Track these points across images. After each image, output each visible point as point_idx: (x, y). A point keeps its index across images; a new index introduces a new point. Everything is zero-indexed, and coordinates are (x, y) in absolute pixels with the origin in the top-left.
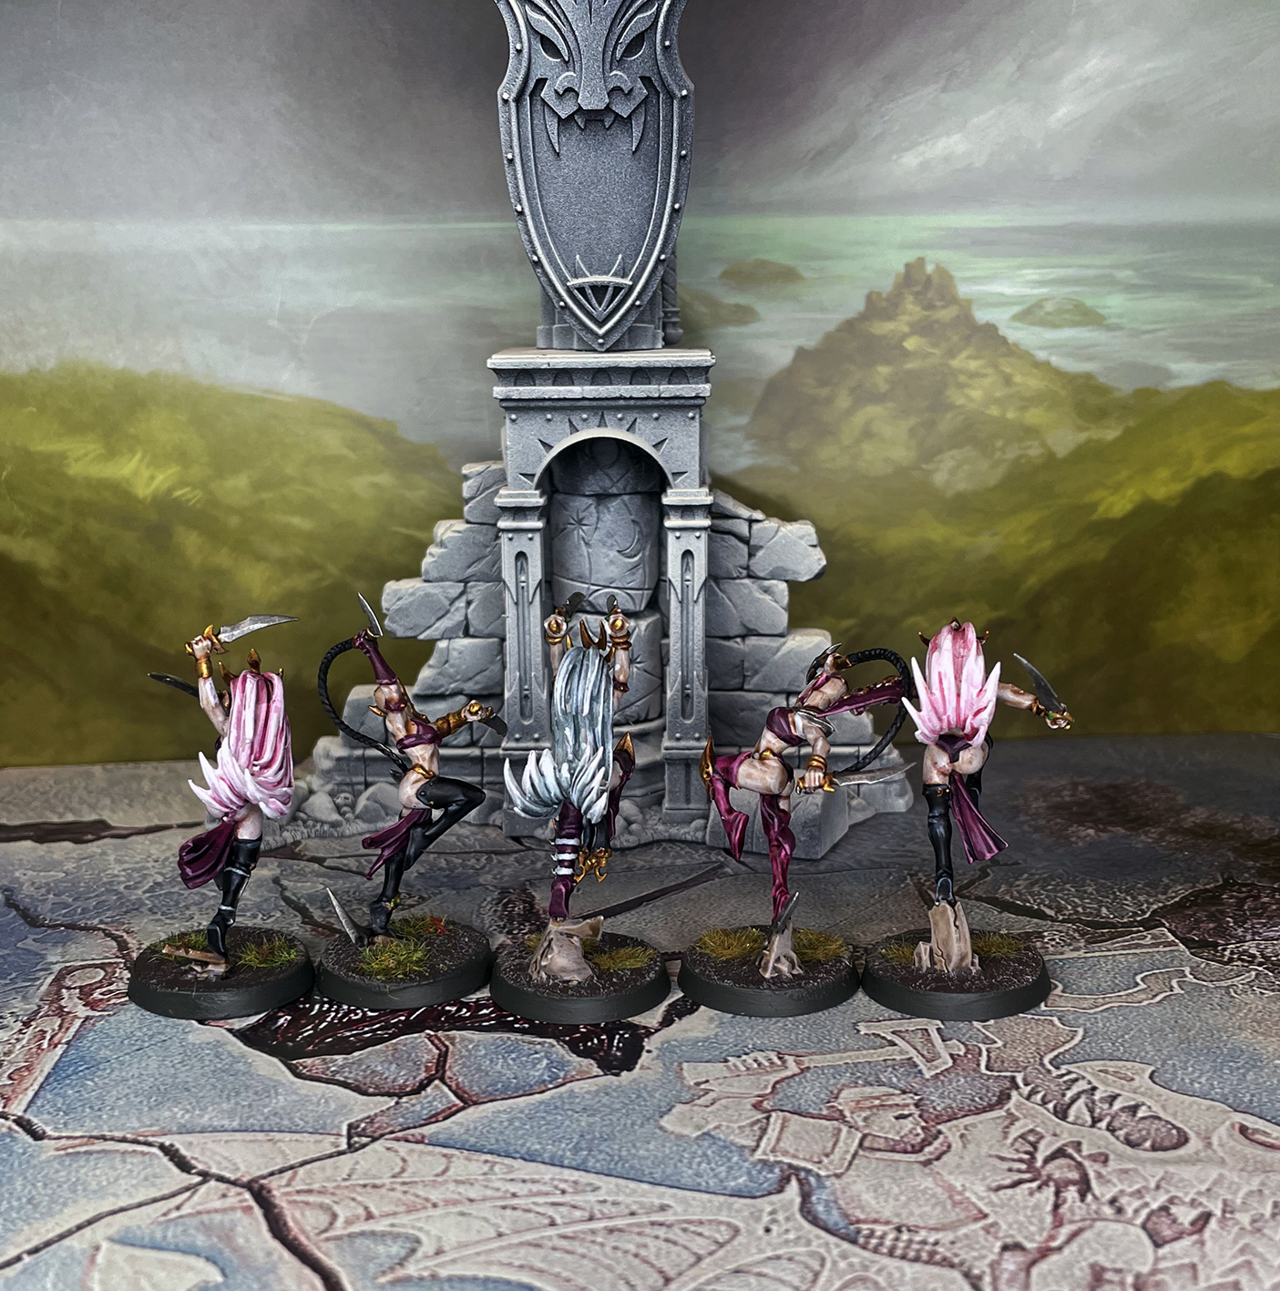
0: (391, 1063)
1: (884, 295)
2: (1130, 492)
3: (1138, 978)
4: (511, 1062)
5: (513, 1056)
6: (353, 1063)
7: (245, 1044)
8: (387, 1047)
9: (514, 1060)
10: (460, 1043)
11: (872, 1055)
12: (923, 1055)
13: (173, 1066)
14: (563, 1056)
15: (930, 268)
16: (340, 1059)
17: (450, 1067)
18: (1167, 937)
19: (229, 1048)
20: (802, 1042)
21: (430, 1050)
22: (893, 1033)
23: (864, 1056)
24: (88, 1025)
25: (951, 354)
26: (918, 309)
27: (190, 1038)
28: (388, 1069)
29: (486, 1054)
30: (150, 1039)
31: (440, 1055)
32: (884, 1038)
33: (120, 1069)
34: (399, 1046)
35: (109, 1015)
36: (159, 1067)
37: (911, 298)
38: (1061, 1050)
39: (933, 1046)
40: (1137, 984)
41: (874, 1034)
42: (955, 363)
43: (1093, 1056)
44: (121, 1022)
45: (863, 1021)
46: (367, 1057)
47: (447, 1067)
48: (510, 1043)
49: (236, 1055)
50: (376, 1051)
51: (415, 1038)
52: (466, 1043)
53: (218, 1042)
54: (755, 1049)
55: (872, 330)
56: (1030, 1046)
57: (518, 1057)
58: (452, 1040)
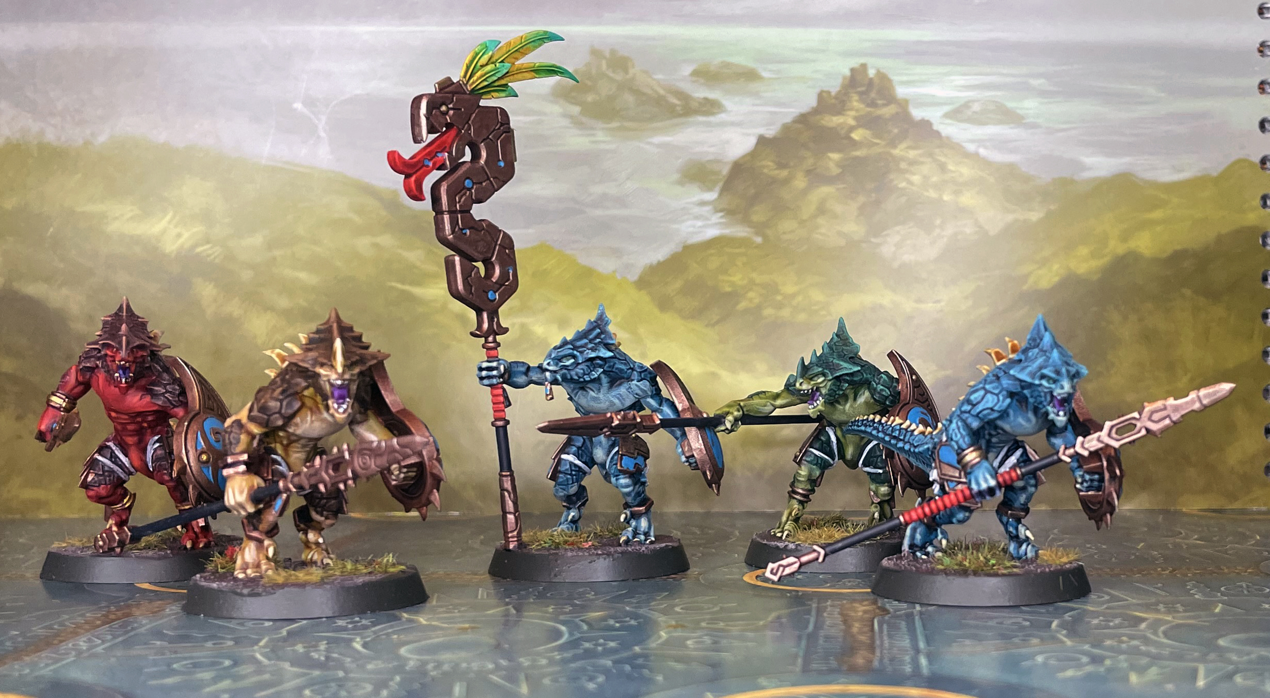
1: (833, 94)
2: (1056, 267)
15: (871, 73)
25: (893, 144)
26: (862, 106)
37: (855, 97)
42: (896, 152)
55: (823, 122)
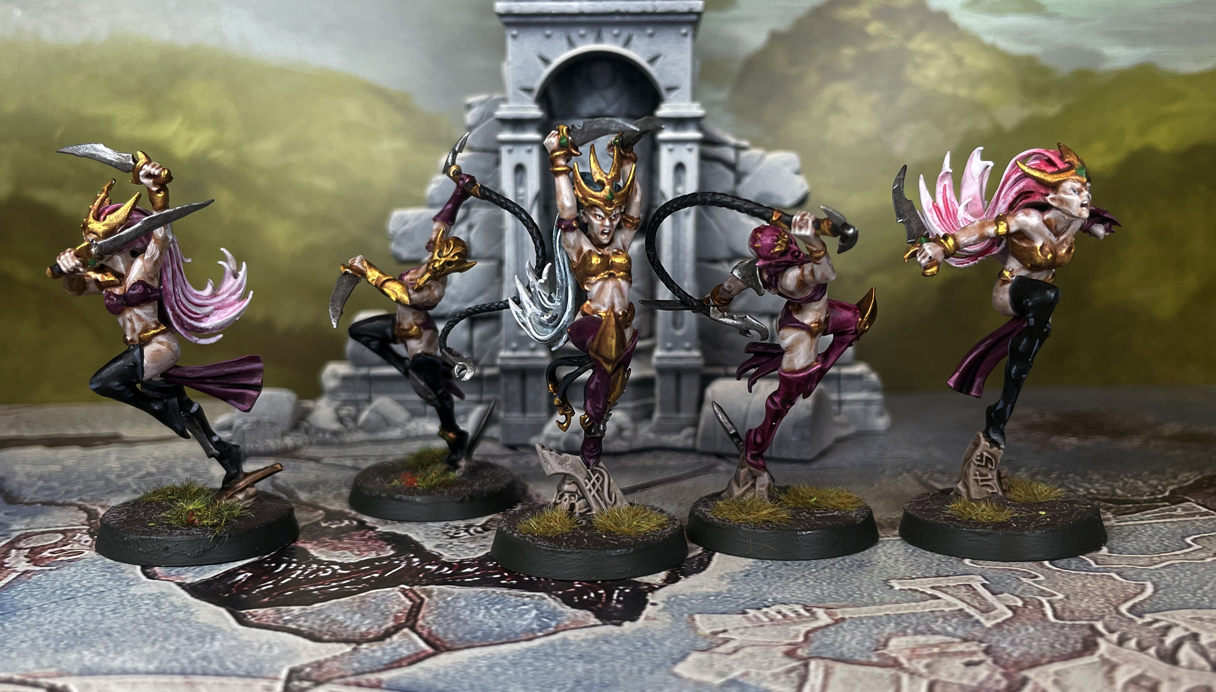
0: (355, 613)
3: (1188, 540)
4: (495, 613)
5: (498, 607)
6: (312, 613)
7: (193, 596)
8: (354, 599)
9: (498, 610)
10: (437, 596)
11: (915, 607)
12: (975, 607)
13: (102, 614)
14: (555, 608)
16: (296, 610)
17: (423, 617)
18: (1199, 509)
19: (173, 599)
20: (830, 596)
21: (403, 602)
22: (933, 588)
23: (906, 608)
24: (23, 578)
27: (133, 590)
28: (351, 619)
29: (467, 605)
30: (86, 591)
31: (412, 607)
32: (923, 593)
33: (39, 616)
34: (368, 599)
35: (50, 570)
36: (86, 614)
38: (1136, 600)
39: (983, 598)
40: (1190, 546)
41: (910, 589)
42: (912, 45)
43: (1176, 607)
44: (61, 575)
45: (894, 579)
46: (329, 608)
47: (420, 616)
48: (494, 595)
49: (178, 604)
50: (340, 603)
51: (388, 592)
52: (445, 595)
53: (163, 593)
54: (775, 602)
55: (837, 15)
56: (1098, 598)
57: (502, 608)
58: (429, 594)
